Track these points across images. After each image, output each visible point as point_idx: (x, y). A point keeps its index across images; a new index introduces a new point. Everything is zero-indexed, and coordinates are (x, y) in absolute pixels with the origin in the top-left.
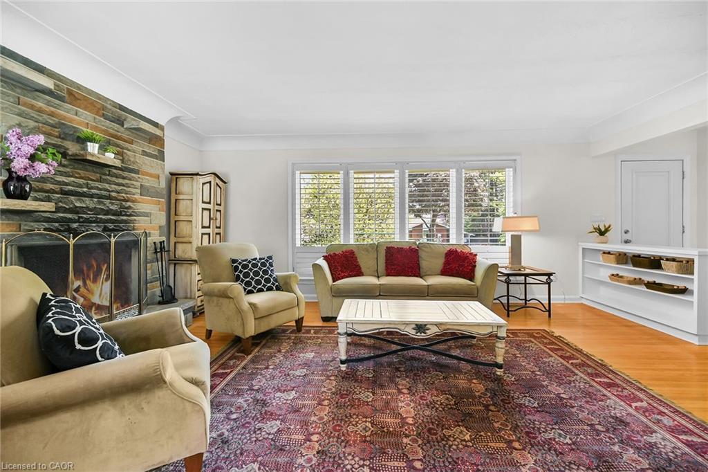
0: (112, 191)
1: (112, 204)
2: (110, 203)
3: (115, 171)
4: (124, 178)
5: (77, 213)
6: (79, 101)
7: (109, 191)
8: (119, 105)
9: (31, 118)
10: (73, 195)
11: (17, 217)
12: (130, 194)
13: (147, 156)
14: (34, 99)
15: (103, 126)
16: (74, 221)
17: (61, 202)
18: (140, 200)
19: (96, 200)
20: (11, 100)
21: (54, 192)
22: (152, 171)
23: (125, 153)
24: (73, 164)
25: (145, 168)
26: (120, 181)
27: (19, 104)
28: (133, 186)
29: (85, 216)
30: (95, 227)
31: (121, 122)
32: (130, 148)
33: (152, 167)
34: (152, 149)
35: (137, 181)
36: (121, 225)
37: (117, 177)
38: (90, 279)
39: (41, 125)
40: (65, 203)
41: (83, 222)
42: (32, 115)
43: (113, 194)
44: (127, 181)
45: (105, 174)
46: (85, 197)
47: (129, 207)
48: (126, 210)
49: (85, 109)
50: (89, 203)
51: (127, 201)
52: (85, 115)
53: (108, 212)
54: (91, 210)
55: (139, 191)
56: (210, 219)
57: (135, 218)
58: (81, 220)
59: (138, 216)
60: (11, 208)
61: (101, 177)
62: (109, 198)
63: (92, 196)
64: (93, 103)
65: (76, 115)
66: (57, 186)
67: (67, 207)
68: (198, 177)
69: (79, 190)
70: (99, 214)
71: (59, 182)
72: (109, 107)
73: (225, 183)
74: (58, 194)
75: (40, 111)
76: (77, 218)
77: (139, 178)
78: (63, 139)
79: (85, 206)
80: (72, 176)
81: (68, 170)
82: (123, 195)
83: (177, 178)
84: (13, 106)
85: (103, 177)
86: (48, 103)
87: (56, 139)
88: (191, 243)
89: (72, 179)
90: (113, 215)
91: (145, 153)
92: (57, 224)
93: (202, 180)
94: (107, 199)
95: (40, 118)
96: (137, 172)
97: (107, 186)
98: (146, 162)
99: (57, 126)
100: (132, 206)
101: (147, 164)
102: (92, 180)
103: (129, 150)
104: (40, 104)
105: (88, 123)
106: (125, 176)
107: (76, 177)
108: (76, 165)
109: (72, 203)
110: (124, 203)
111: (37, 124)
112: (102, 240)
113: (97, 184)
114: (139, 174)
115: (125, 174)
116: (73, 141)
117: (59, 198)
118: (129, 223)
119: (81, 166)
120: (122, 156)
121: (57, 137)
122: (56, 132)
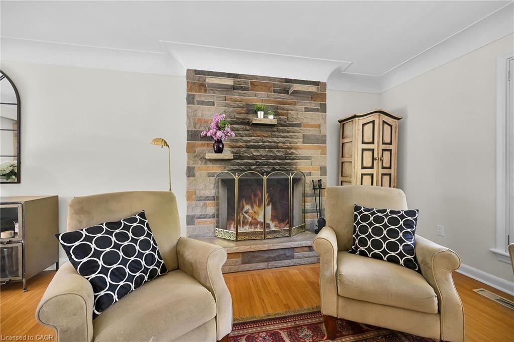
0: (279, 143)
1: (279, 151)
2: (277, 151)
3: (281, 128)
4: (288, 132)
5: (255, 159)
6: (257, 87)
7: (277, 143)
8: (285, 79)
9: (231, 106)
10: (253, 148)
11: (223, 163)
12: (293, 143)
13: (309, 111)
14: (232, 95)
15: (273, 98)
16: (253, 165)
17: (245, 153)
18: (301, 147)
19: (267, 150)
20: (222, 99)
21: (242, 147)
22: (313, 122)
23: (290, 113)
24: (253, 128)
25: (306, 121)
26: (286, 134)
27: (225, 100)
28: (296, 137)
29: (260, 161)
30: (266, 168)
31: (286, 91)
32: (293, 108)
33: (313, 119)
34: (313, 105)
35: (299, 132)
36: (285, 166)
37: (283, 132)
38: (256, 205)
39: (236, 109)
40: (248, 153)
41: (259, 165)
42: (232, 104)
43: (280, 145)
44: (291, 134)
45: (274, 131)
46: (260, 148)
47: (292, 153)
48: (290, 156)
49: (261, 90)
50: (262, 152)
51: (291, 149)
52: (260, 95)
53: (275, 158)
54: (263, 157)
55: (301, 140)
56: (373, 159)
57: (296, 161)
58: (258, 164)
59: (300, 159)
60: (212, 158)
61: (271, 134)
62: (277, 147)
63: (264, 147)
64: (265, 85)
65: (256, 96)
66: (244, 143)
67: (249, 156)
68: (356, 118)
69: (257, 144)
70: (269, 160)
71: (245, 141)
72: (278, 83)
73: (398, 119)
74: (244, 148)
75: (235, 101)
76: (255, 162)
77: (301, 130)
78: (247, 114)
79: (259, 154)
80: (251, 136)
81: (250, 132)
82: (288, 144)
83: (343, 124)
84: (223, 103)
85: (273, 133)
86: (240, 95)
87: (243, 115)
88: (351, 182)
89: (253, 138)
90: (280, 159)
91: (307, 110)
92: (243, 167)
93: (362, 121)
94: (275, 149)
95: (235, 105)
96: (299, 125)
97: (275, 139)
98: (307, 116)
99: (244, 107)
100: (294, 152)
101: (309, 118)
102: (265, 137)
103: (292, 110)
104: (236, 97)
105: (263, 99)
106: (288, 130)
107: (255, 136)
108: (255, 129)
109: (252, 153)
110: (288, 150)
111: (234, 109)
112: (257, 178)
113: (268, 139)
114: (300, 127)
115: (290, 129)
116: (253, 114)
117: (244, 150)
118: (292, 165)
119: (257, 129)
120: (287, 116)
121: (244, 114)
122: (244, 110)
